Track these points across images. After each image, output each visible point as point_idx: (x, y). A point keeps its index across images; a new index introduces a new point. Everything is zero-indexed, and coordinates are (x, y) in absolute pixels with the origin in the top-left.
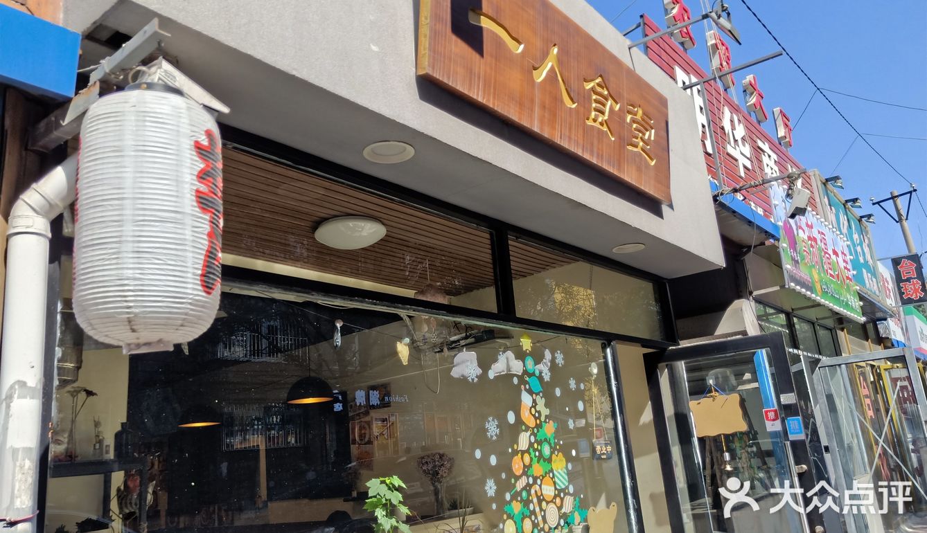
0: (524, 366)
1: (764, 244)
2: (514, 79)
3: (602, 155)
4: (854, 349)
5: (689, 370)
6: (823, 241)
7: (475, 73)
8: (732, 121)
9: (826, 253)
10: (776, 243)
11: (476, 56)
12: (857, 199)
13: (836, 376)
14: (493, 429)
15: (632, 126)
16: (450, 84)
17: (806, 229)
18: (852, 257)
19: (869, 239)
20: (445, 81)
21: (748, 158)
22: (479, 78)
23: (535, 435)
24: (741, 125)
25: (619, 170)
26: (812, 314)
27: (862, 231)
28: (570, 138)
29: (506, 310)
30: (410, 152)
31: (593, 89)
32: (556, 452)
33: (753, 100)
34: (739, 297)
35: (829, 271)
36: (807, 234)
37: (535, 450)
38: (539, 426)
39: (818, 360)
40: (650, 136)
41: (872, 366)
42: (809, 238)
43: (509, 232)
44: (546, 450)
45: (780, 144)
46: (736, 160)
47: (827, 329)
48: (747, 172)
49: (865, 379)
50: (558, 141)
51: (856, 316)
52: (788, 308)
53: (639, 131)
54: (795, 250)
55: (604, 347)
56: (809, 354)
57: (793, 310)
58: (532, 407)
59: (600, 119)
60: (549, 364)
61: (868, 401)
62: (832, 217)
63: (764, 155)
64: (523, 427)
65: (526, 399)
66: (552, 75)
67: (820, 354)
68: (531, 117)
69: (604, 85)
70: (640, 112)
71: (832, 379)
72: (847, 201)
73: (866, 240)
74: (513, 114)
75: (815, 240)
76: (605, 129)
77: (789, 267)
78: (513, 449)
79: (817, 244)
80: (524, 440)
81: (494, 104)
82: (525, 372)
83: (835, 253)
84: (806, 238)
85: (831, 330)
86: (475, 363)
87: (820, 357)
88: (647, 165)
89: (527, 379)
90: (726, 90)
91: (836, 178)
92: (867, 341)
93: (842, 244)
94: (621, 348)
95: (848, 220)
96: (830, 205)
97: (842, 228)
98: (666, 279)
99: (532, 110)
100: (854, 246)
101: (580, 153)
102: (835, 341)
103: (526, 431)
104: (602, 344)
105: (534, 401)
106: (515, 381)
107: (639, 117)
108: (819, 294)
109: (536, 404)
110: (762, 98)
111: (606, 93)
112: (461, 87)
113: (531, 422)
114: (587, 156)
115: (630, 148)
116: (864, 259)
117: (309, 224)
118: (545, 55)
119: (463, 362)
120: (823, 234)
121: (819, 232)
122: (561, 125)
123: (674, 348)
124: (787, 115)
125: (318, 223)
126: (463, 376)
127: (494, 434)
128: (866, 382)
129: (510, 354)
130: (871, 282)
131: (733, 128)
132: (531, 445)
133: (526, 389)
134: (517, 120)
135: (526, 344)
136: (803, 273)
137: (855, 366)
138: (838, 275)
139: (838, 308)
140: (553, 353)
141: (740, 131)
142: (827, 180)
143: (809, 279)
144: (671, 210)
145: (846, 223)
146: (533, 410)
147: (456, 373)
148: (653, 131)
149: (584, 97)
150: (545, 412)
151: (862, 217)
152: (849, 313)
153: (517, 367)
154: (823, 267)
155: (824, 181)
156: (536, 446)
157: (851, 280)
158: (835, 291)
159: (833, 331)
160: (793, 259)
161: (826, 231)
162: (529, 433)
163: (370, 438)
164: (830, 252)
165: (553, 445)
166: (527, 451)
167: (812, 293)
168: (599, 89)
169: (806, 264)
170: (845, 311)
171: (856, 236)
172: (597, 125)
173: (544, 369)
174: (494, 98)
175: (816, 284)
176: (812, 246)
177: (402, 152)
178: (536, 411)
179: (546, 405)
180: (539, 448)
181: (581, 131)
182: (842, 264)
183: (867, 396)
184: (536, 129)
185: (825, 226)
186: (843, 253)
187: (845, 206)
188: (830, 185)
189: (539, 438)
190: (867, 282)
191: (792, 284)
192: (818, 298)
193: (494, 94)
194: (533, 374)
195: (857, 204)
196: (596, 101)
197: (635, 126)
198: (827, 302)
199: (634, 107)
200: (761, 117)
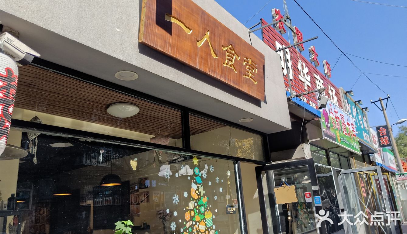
0: (194, 171)
1: (314, 119)
2: (187, 45)
3: (230, 79)
4: (358, 166)
5: (275, 175)
6: (342, 119)
7: (167, 42)
8: (302, 66)
9: (343, 124)
10: (319, 120)
11: (168, 35)
12: (360, 101)
13: (349, 178)
14: (176, 199)
15: (246, 67)
16: (154, 46)
17: (334, 113)
18: (356, 126)
19: (366, 118)
20: (152, 45)
21: (309, 82)
22: (169, 44)
23: (197, 203)
24: (307, 67)
25: (239, 85)
26: (338, 150)
27: (363, 115)
28: (214, 72)
29: (187, 147)
30: (136, 76)
31: (227, 50)
32: (207, 211)
33: (313, 57)
34: (303, 142)
35: (345, 132)
36: (335, 115)
37: (197, 209)
38: (199, 199)
39: (340, 171)
40: (255, 72)
41: (367, 174)
42: (336, 117)
43: (189, 112)
44: (202, 209)
45: (326, 76)
46: (304, 83)
47: (346, 157)
48: (308, 87)
49: (363, 180)
50: (208, 72)
51: (357, 152)
52: (326, 148)
53: (250, 69)
54: (328, 122)
55: (234, 164)
56: (335, 168)
57: (328, 148)
58: (197, 190)
59: (230, 64)
60: (207, 171)
61: (363, 189)
62: (349, 108)
63: (317, 81)
64: (192, 199)
65: (194, 186)
66: (206, 44)
67: (341, 168)
68: (195, 62)
69: (232, 49)
70: (250, 61)
71: (346, 180)
72: (356, 102)
73: (365, 119)
74: (186, 60)
75: (338, 118)
76: (232, 68)
77: (324, 130)
78: (186, 209)
79: (339, 120)
80: (191, 205)
81: (176, 56)
82: (194, 174)
83: (348, 124)
84: (334, 117)
85: (347, 158)
86: (169, 170)
87: (341, 169)
88: (253, 84)
89: (195, 177)
90: (300, 52)
91: (350, 92)
92: (365, 163)
93: (352, 120)
94: (242, 164)
95: (357, 110)
96: (348, 103)
97: (353, 113)
98: (267, 134)
99: (195, 59)
100: (359, 121)
101: (219, 78)
102: (349, 163)
103: (193, 201)
104: (234, 162)
105: (198, 187)
106: (189, 178)
107: (250, 63)
108: (339, 142)
109: (199, 189)
110: (317, 56)
111: (233, 52)
112: (159, 48)
113: (196, 197)
114: (223, 80)
115: (245, 76)
116: (364, 127)
117: (104, 106)
118: (204, 35)
119: (164, 169)
120: (342, 115)
121: (341, 115)
122: (210, 66)
123: (268, 164)
124: (329, 63)
125: (108, 106)
126: (163, 176)
127: (176, 202)
128: (363, 181)
129: (187, 166)
130: (367, 137)
131: (303, 68)
132: (195, 207)
133: (194, 182)
134: (188, 63)
135: (195, 161)
136: (331, 132)
137: (358, 174)
138: (349, 134)
139: (348, 148)
140: (208, 166)
141: (306, 70)
142: (347, 92)
143: (334, 135)
144: (265, 104)
145: (355, 111)
146: (197, 192)
147: (160, 174)
148: (257, 69)
149: (222, 54)
150: (203, 192)
151: (363, 109)
152: (353, 150)
153: (191, 172)
154: (342, 130)
155: (345, 93)
156: (197, 207)
157: (355, 136)
158: (347, 140)
159: (348, 158)
160: (327, 126)
161: (344, 114)
162: (194, 202)
163: (139, 202)
164: (346, 124)
165: (206, 207)
166: (193, 210)
167: (335, 141)
168: (230, 51)
169: (333, 128)
170: (352, 149)
171: (360, 117)
172: (228, 66)
173: (204, 173)
174: (176, 53)
175: (338, 137)
176: (337, 121)
177: (133, 76)
178: (198, 192)
179: (204, 189)
180: (199, 208)
181: (220, 68)
182: (351, 129)
183: (363, 187)
184: (197, 67)
185: (344, 112)
186: (352, 124)
187: (355, 104)
188: (348, 94)
189: (199, 204)
190: (364, 137)
191: (326, 137)
192: (338, 144)
193: (177, 51)
194: (198, 175)
195: (360, 103)
196: (228, 56)
197: (247, 67)
198: (343, 146)
199: (247, 59)
200: (317, 64)
